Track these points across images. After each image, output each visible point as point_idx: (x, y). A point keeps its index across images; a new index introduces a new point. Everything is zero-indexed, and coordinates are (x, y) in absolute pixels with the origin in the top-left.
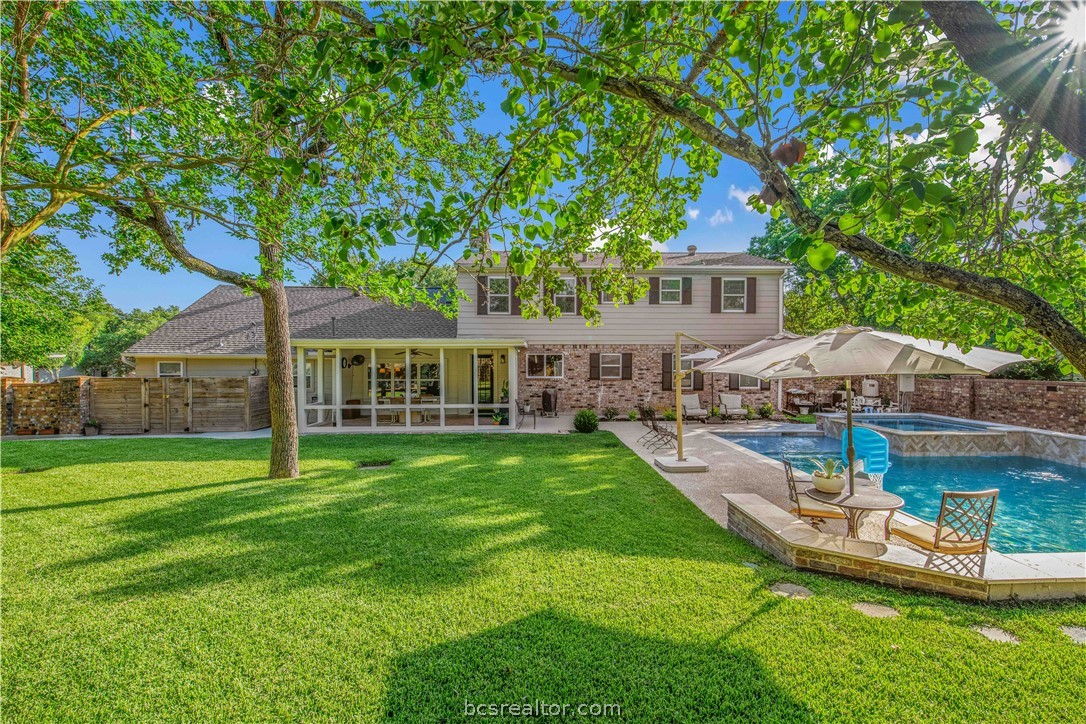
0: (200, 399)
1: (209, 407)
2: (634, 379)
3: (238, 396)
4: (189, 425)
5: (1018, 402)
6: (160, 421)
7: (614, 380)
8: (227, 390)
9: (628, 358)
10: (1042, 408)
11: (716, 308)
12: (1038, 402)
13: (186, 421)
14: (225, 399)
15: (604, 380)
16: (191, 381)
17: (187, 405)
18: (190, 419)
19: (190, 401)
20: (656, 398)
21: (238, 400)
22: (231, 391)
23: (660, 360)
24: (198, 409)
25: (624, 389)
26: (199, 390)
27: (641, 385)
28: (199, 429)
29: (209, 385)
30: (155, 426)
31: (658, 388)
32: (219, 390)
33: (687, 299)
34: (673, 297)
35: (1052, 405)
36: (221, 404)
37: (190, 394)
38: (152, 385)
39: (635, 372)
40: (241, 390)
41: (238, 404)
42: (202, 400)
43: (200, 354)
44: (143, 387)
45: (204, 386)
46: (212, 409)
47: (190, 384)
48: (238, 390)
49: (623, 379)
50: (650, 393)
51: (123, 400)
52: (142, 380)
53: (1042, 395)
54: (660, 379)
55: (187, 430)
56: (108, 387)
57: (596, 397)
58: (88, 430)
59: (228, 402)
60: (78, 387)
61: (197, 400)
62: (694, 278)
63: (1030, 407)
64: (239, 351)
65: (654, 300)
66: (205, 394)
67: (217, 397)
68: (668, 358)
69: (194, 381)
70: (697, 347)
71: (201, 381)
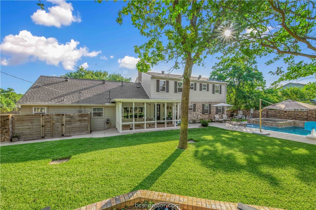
0: (69, 122)
1: (73, 125)
2: (196, 111)
3: (85, 120)
4: (64, 133)
5: (278, 115)
6: (50, 133)
7: (192, 112)
8: (81, 118)
9: (195, 105)
10: (283, 116)
11: (213, 93)
12: (282, 115)
13: (63, 132)
14: (80, 122)
15: (189, 112)
16: (65, 115)
17: (63, 125)
18: (64, 131)
19: (64, 123)
20: (201, 116)
21: (85, 122)
22: (82, 118)
23: (202, 106)
24: (68, 126)
25: (194, 114)
26: (68, 119)
27: (198, 113)
28: (68, 135)
29: (73, 116)
30: (47, 135)
31: (201, 114)
32: (77, 119)
33: (208, 90)
34: (205, 89)
35: (285, 115)
36: (78, 124)
37: (64, 121)
38: (46, 117)
39: (196, 109)
40: (86, 118)
42: (70, 123)
43: (57, 104)
44: (41, 118)
45: (70, 117)
46: (74, 126)
47: (64, 116)
48: (85, 118)
49: (194, 111)
50: (199, 115)
51: (31, 124)
52: (41, 115)
53: (283, 113)
54: (202, 111)
55: (63, 135)
56: (23, 119)
58: (13, 139)
59: (81, 123)
60: (8, 119)
61: (68, 123)
62: (209, 84)
63: (281, 116)
64: (75, 103)
65: (201, 90)
66: (71, 120)
67: (76, 121)
68: (203, 105)
69: (66, 115)
70: (209, 102)
71: (69, 115)
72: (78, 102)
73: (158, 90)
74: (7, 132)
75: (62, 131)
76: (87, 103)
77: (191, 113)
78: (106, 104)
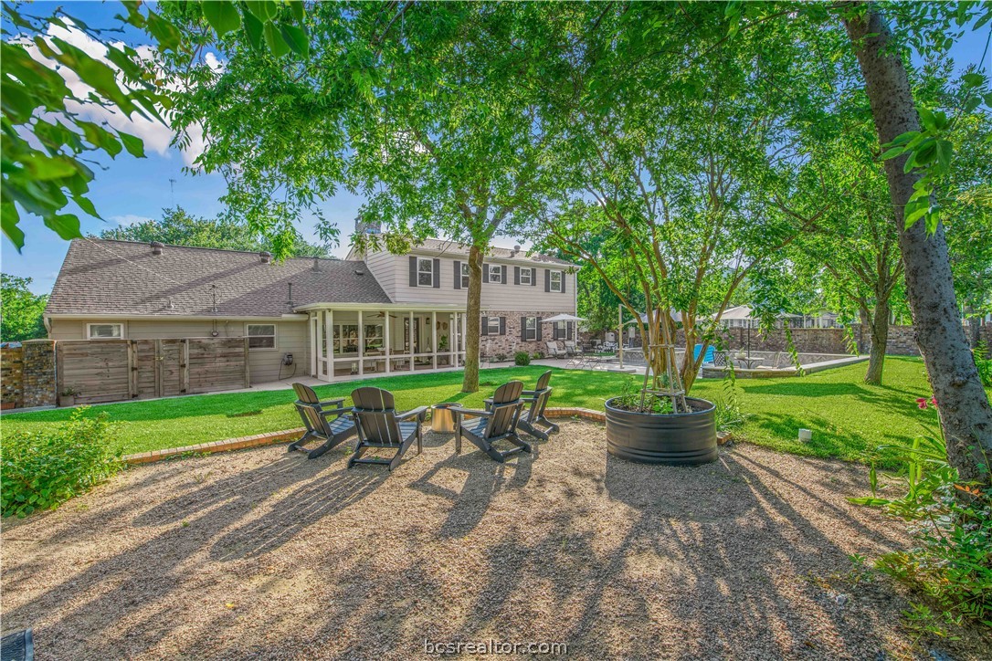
0: (198, 360)
1: (208, 367)
2: (507, 334)
3: (238, 355)
4: (186, 386)
6: (152, 385)
7: (496, 335)
8: (226, 350)
9: (503, 320)
11: (547, 290)
13: (183, 383)
14: (225, 359)
15: (491, 336)
16: (187, 342)
17: (184, 366)
18: (186, 380)
19: (187, 362)
20: (518, 346)
21: (239, 358)
22: (232, 350)
23: (520, 322)
24: (196, 369)
25: (501, 341)
26: (196, 351)
27: (510, 338)
28: (196, 390)
29: (208, 345)
30: (145, 390)
31: (519, 340)
32: (219, 351)
33: (534, 284)
34: (526, 280)
36: (220, 364)
37: (186, 356)
38: (140, 347)
39: (508, 329)
40: (241, 350)
41: (238, 363)
42: (200, 361)
43: (157, 316)
44: (129, 350)
45: (201, 347)
46: (211, 370)
47: (187, 345)
48: (237, 350)
49: (501, 334)
50: (515, 344)
51: (102, 364)
52: (129, 343)
54: (520, 334)
55: (183, 391)
56: (84, 351)
57: (485, 348)
58: (63, 400)
59: (228, 361)
60: (51, 351)
61: (195, 361)
62: (537, 269)
64: (202, 312)
65: (517, 282)
66: (203, 354)
67: (216, 357)
68: (524, 320)
69: (191, 341)
70: (538, 313)
71: (200, 342)
72: (209, 311)
73: (413, 283)
74: (48, 383)
75: (181, 381)
76: (232, 313)
77: (493, 340)
78: (284, 316)
